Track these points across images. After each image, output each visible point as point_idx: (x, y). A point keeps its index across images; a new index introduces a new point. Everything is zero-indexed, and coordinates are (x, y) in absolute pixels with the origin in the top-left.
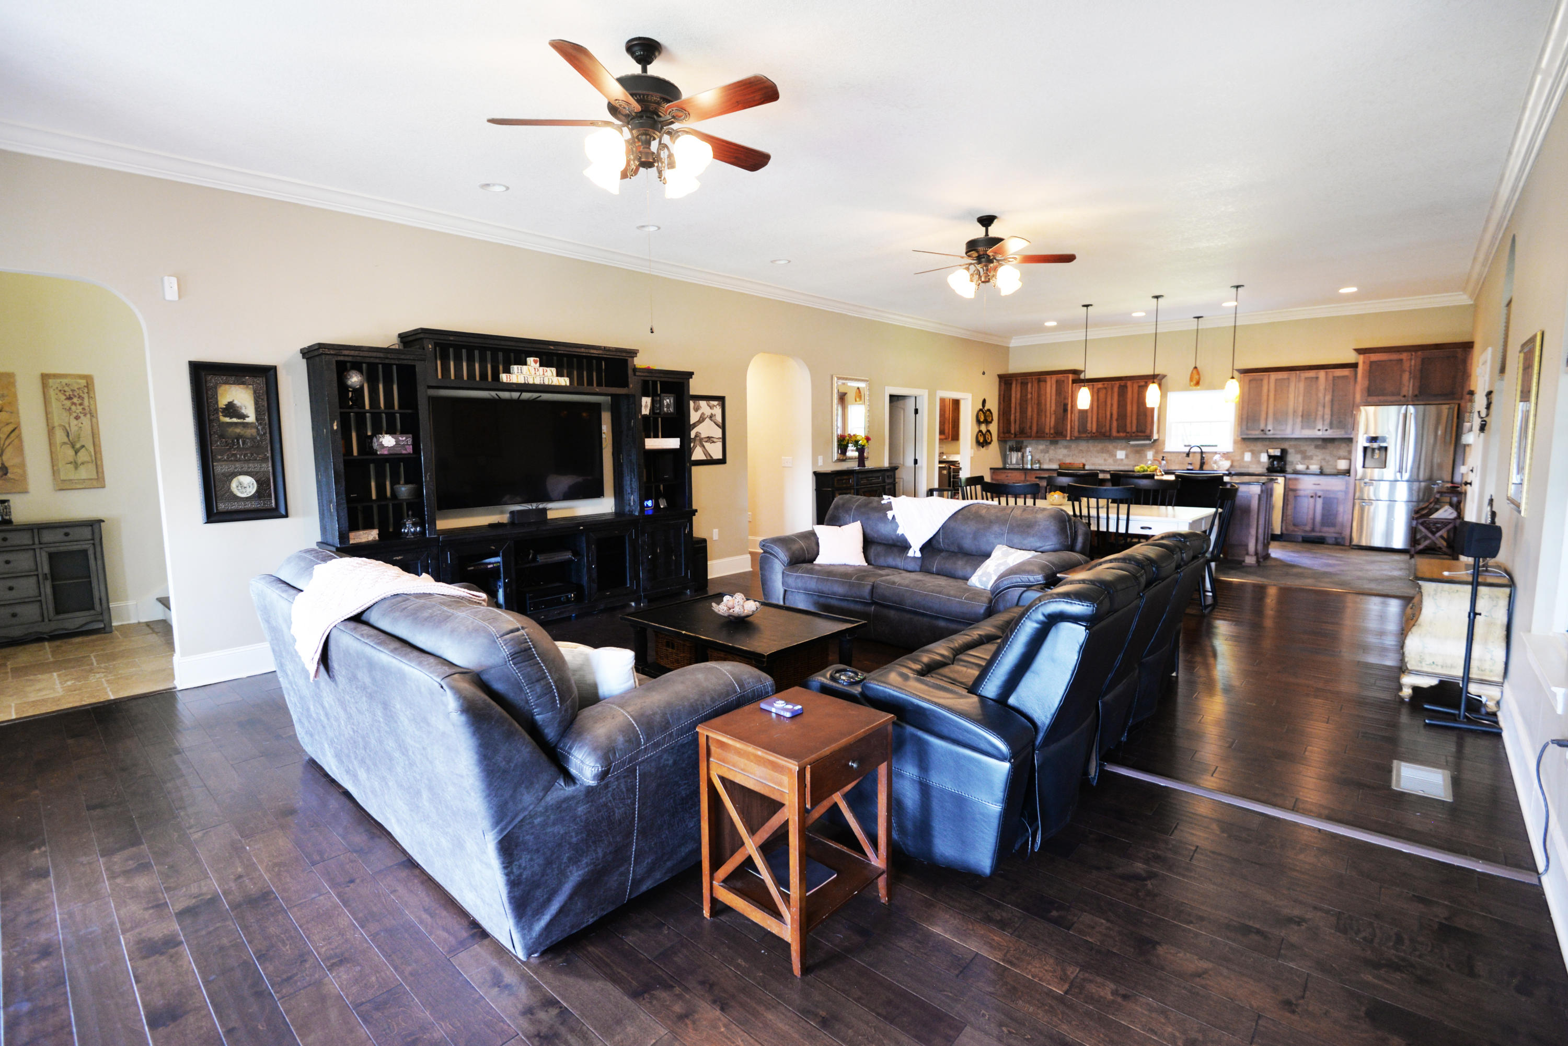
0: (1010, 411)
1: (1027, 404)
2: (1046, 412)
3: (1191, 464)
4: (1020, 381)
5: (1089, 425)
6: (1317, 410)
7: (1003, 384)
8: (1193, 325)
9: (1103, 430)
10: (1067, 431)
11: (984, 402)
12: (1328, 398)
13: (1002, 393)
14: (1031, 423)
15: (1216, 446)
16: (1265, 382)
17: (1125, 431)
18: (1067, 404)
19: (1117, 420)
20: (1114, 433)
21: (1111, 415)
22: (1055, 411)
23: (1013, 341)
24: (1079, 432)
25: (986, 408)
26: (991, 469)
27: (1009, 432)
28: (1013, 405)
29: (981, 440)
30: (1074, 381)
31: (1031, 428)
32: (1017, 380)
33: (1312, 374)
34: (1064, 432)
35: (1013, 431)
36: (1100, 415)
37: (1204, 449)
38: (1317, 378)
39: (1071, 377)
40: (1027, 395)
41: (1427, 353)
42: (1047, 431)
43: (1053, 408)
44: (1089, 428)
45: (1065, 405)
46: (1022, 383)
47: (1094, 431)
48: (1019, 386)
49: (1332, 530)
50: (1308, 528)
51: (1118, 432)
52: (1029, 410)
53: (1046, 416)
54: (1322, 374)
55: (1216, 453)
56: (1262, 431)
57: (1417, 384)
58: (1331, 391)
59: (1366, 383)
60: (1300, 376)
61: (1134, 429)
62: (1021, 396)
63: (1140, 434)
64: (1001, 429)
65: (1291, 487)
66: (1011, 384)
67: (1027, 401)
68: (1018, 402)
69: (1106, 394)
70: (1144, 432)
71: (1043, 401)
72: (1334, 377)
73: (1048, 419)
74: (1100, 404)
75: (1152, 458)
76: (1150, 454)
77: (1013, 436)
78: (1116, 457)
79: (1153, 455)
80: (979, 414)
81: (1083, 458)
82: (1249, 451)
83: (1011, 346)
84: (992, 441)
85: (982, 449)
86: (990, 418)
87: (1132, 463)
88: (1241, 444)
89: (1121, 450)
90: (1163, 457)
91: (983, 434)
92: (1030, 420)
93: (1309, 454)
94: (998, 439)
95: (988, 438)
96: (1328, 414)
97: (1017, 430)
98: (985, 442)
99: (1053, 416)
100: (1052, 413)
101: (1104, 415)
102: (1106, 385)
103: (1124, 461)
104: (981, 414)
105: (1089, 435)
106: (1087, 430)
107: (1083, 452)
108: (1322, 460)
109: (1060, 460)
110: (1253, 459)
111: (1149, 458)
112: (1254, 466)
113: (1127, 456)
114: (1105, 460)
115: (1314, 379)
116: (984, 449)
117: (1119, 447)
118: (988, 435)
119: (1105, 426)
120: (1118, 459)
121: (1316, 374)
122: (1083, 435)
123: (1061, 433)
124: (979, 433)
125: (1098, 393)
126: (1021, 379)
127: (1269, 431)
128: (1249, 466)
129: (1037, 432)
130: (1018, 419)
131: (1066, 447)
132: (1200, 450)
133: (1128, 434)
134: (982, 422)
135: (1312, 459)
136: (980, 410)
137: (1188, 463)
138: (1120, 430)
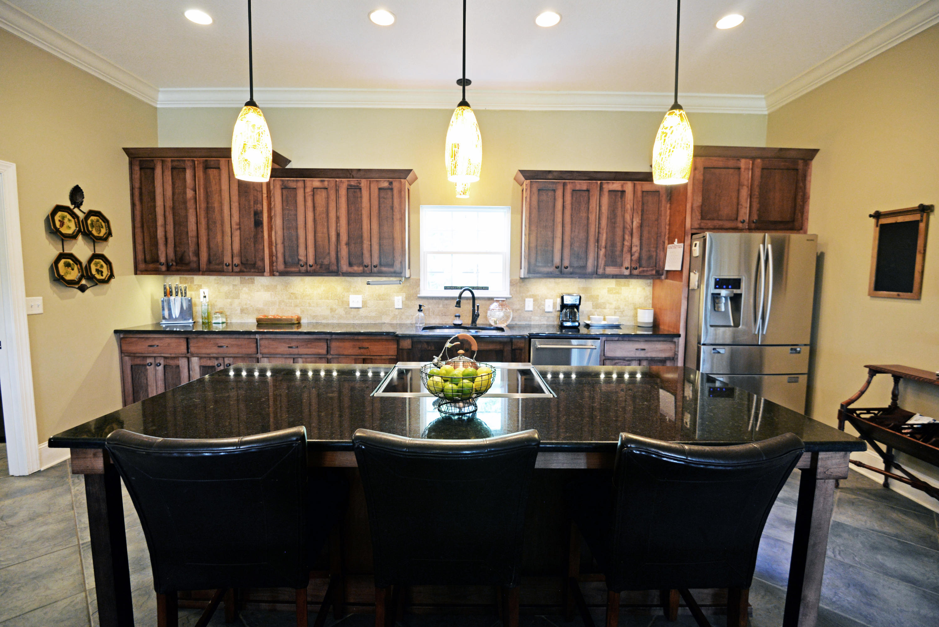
0: (155, 220)
1: (186, 209)
2: (222, 224)
3: (459, 316)
4: (169, 165)
5: (302, 251)
6: (624, 239)
7: (137, 168)
9: (326, 262)
10: (263, 260)
11: (77, 194)
12: (636, 222)
13: (137, 185)
14: (198, 244)
15: (486, 288)
16: (559, 193)
17: (361, 264)
18: (262, 212)
19: (348, 244)
20: (344, 267)
21: (338, 235)
22: (239, 224)
23: (161, 96)
24: (285, 263)
25: (85, 207)
26: (116, 332)
27: (156, 260)
28: (159, 210)
29: (73, 274)
31: (197, 253)
32: (163, 162)
33: (616, 185)
34: (259, 263)
35: (163, 259)
36: (319, 235)
37: (477, 293)
38: (623, 192)
40: (185, 193)
41: (769, 163)
42: (227, 259)
43: (236, 218)
44: (302, 258)
45: (258, 215)
46: (173, 168)
47: (311, 261)
48: (168, 173)
51: (350, 265)
52: (192, 219)
53: (223, 232)
54: (629, 186)
55: (491, 299)
56: (557, 267)
57: (756, 205)
58: (640, 213)
59: (699, 201)
60: (602, 187)
61: (376, 261)
62: (173, 194)
63: (383, 269)
64: (140, 256)
65: (608, 354)
66: (153, 169)
67: (185, 202)
68: (169, 203)
69: (328, 198)
70: (391, 265)
71: (216, 205)
72: (643, 192)
73: (228, 239)
74: (317, 214)
75: (400, 307)
76: (398, 301)
77: (164, 268)
78: (349, 305)
79: (403, 302)
80: (57, 218)
81: (296, 306)
82: (530, 297)
83: (158, 106)
84: (112, 276)
85: (79, 292)
86: (103, 231)
87: (373, 314)
88: (520, 286)
89: (356, 294)
90: (420, 306)
91: (77, 261)
92: (195, 239)
93: (601, 301)
94: (136, 273)
95: (97, 270)
96: (636, 246)
97: (171, 255)
98: (91, 278)
99: (237, 233)
100: (234, 226)
101: (326, 235)
102: (326, 183)
103: (361, 310)
104: (63, 217)
105: (303, 269)
106: (299, 260)
107: (296, 298)
108: (616, 309)
109: (258, 310)
110: (536, 308)
111: (396, 307)
112: (537, 318)
113: (365, 304)
114: (332, 310)
115: (619, 194)
116: (87, 292)
117: (352, 290)
118: (96, 264)
119: (329, 253)
120: (351, 308)
121: (622, 186)
122: (293, 269)
123: (254, 265)
124: (63, 261)
125: (313, 195)
126: (172, 161)
127: (566, 268)
128: (530, 318)
129: (209, 262)
130: (171, 235)
131: (267, 288)
132: (470, 295)
133: (366, 269)
134: (73, 237)
135: (605, 308)
136: (58, 208)
137: (456, 316)
138: (353, 261)
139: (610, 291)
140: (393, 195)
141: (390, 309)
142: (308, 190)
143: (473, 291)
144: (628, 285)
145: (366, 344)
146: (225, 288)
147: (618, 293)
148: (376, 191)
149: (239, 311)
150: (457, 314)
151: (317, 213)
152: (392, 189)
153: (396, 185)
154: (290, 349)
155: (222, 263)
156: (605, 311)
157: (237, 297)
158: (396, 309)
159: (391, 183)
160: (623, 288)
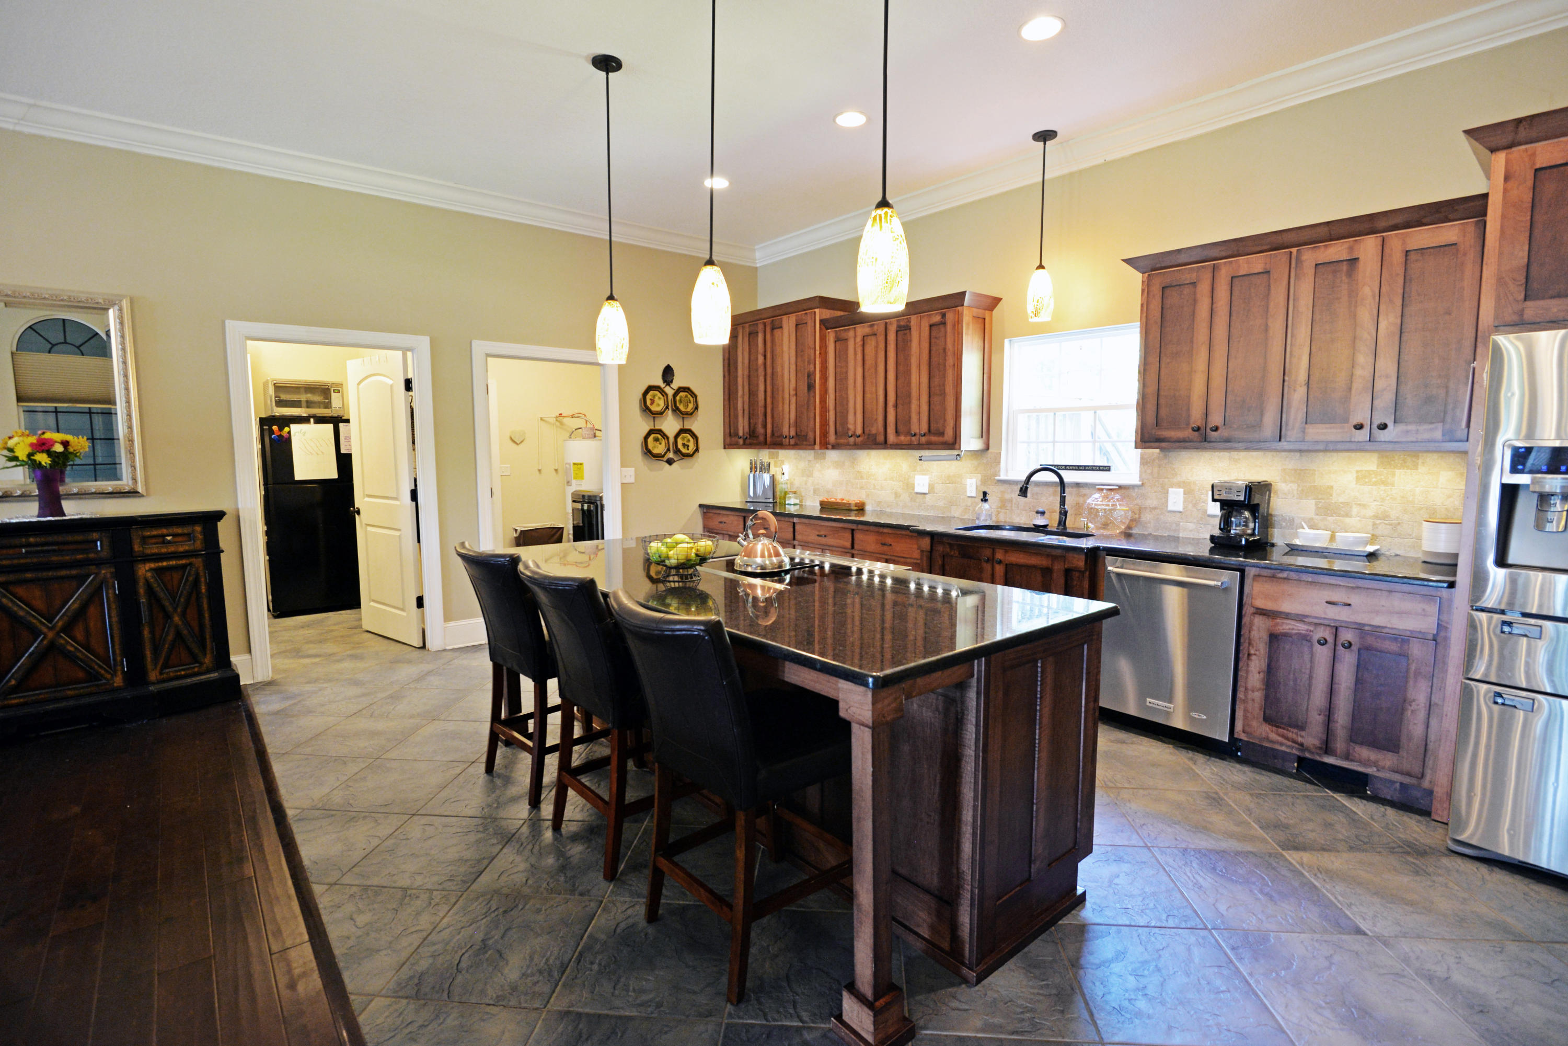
0: (737, 391)
1: (757, 377)
2: (783, 391)
3: (1043, 513)
4: (747, 330)
5: (851, 418)
6: (1353, 364)
8: (1034, 161)
9: (874, 431)
10: (814, 430)
11: (668, 373)
12: (1390, 323)
13: (727, 356)
14: (766, 415)
15: (1107, 469)
16: (1204, 288)
17: (906, 432)
18: (814, 373)
19: (895, 406)
20: (892, 438)
21: (885, 395)
22: (796, 389)
23: (758, 254)
24: (835, 433)
25: (676, 385)
26: (701, 506)
27: (737, 434)
28: (740, 380)
29: (661, 448)
30: (826, 324)
31: (765, 427)
32: (743, 327)
33: (1337, 251)
34: (810, 435)
35: (741, 434)
36: (868, 396)
37: (1068, 476)
38: (1352, 262)
39: (820, 314)
40: (757, 359)
42: (785, 431)
43: (793, 385)
44: (851, 427)
45: (811, 376)
46: (750, 334)
47: (859, 432)
48: (746, 340)
49: (1389, 760)
50: (1313, 741)
51: (897, 432)
52: (762, 388)
53: (783, 399)
54: (1368, 246)
55: (1093, 487)
56: (1199, 428)
60: (1299, 261)
61: (924, 428)
62: (749, 362)
63: (934, 439)
64: (729, 430)
65: (1260, 603)
67: (757, 370)
68: (746, 373)
69: (877, 345)
70: (942, 434)
71: (778, 370)
72: (1407, 252)
73: (786, 407)
74: (866, 370)
75: (974, 494)
76: (971, 485)
77: (741, 441)
78: (914, 489)
79: (977, 486)
80: (649, 397)
81: (862, 488)
82: (1179, 485)
83: (758, 265)
84: (697, 450)
85: (667, 465)
86: (691, 406)
87: (941, 503)
88: (1160, 466)
89: (923, 474)
90: (985, 494)
91: (664, 436)
92: (763, 409)
93: (1337, 498)
94: (725, 448)
95: (684, 445)
96: (1387, 376)
97: (747, 429)
98: (677, 451)
99: (793, 400)
100: (792, 392)
101: (874, 396)
102: (876, 327)
103: (928, 497)
104: (654, 396)
105: (852, 440)
106: (848, 429)
107: (862, 478)
108: (1376, 517)
109: (828, 492)
110: (1190, 506)
111: (969, 494)
112: (1191, 526)
113: (932, 488)
114: (897, 495)
115: (1345, 267)
116: (675, 465)
117: (918, 468)
118: (683, 439)
119: (876, 419)
120: (917, 493)
121: (1351, 249)
122: (842, 441)
123: (805, 437)
124: (653, 436)
125: (863, 345)
126: (750, 326)
127: (1216, 429)
128: (1178, 525)
129: (773, 434)
130: (746, 407)
131: (838, 465)
132: (1056, 479)
133: (913, 438)
134: (661, 413)
135: (1347, 515)
136: (650, 388)
137: (1037, 512)
138: (900, 428)
139: (1361, 478)
140: (946, 332)
141: (962, 497)
142: (859, 339)
143: (1060, 472)
144: (1416, 467)
145: (889, 540)
146: (802, 465)
147: (1384, 483)
148: (927, 329)
149: (812, 492)
150: (1041, 509)
151: (867, 367)
152: (943, 323)
153: (950, 316)
154: (820, 538)
155: (781, 436)
156: (1347, 520)
157: (810, 475)
158: (969, 497)
159: (944, 315)
160: (1397, 472)
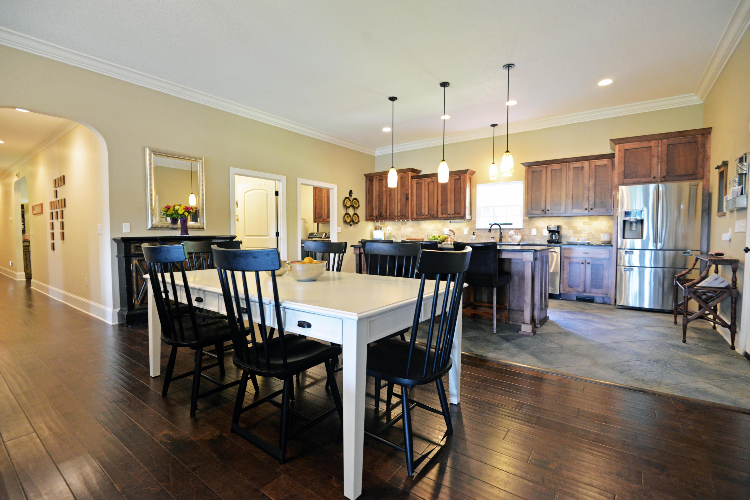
0: (373, 200)
1: (383, 195)
2: (395, 200)
3: (493, 238)
4: (378, 178)
5: (423, 209)
6: (584, 193)
7: (368, 181)
8: (490, 131)
9: (433, 213)
10: (408, 213)
11: (351, 192)
12: (592, 183)
13: (368, 187)
14: (386, 208)
15: (512, 224)
16: (544, 172)
17: (447, 213)
18: (409, 194)
19: (442, 205)
20: (440, 215)
21: (437, 201)
22: (400, 199)
23: (376, 152)
24: (417, 214)
25: (353, 197)
27: (372, 215)
28: (374, 196)
29: (348, 220)
30: (412, 178)
31: (386, 212)
32: (376, 177)
33: (578, 164)
34: (407, 215)
35: (375, 215)
36: (430, 202)
37: (502, 227)
38: (583, 167)
39: (410, 174)
40: (383, 189)
41: (671, 141)
42: (396, 214)
43: (399, 197)
44: (423, 212)
45: (407, 195)
46: (379, 180)
47: (427, 213)
48: (378, 182)
49: (599, 291)
50: (581, 289)
51: (442, 214)
52: (385, 199)
53: (395, 203)
54: (586, 164)
55: (511, 229)
56: (543, 211)
57: (664, 167)
58: (594, 178)
59: (622, 168)
60: (569, 166)
61: (453, 212)
62: (379, 190)
63: (456, 215)
64: (368, 214)
65: (566, 255)
66: (373, 181)
67: (382, 193)
68: (377, 193)
69: (434, 186)
70: (460, 214)
71: (393, 192)
72: (595, 166)
73: (396, 206)
74: (429, 193)
75: (467, 234)
76: (466, 231)
77: (375, 218)
79: (469, 231)
80: (346, 201)
81: (422, 234)
82: (535, 228)
83: (376, 155)
84: (359, 221)
85: (350, 226)
86: (357, 205)
88: (529, 222)
89: (446, 228)
90: (474, 233)
91: (350, 216)
92: (385, 207)
93: (579, 229)
94: (366, 221)
95: (355, 219)
96: (592, 196)
97: (377, 213)
98: (353, 222)
99: (399, 203)
100: (399, 201)
101: (433, 202)
102: (433, 179)
104: (347, 201)
105: (423, 217)
106: (422, 213)
107: (422, 230)
108: (588, 234)
109: (408, 236)
110: (538, 233)
111: (465, 234)
112: (539, 239)
115: (581, 169)
116: (352, 226)
117: (445, 226)
118: (355, 217)
119: (434, 210)
121: (582, 164)
122: (420, 217)
123: (405, 216)
124: (346, 215)
125: (428, 185)
126: (379, 177)
127: (548, 210)
128: (535, 239)
129: (390, 215)
130: (377, 206)
131: (412, 226)
132: (499, 228)
133: (449, 216)
134: (349, 207)
135: (581, 233)
136: (346, 198)
137: (492, 238)
138: (444, 212)
139: (584, 223)
140: (461, 182)
141: (462, 235)
142: (426, 183)
143: (501, 226)
144: (597, 220)
146: (396, 227)
147: (590, 224)
148: (454, 180)
149: (400, 236)
150: (493, 237)
151: (430, 192)
152: (460, 179)
153: (462, 177)
155: (394, 215)
156: (581, 235)
157: (400, 230)
159: (460, 176)
160: (593, 221)
